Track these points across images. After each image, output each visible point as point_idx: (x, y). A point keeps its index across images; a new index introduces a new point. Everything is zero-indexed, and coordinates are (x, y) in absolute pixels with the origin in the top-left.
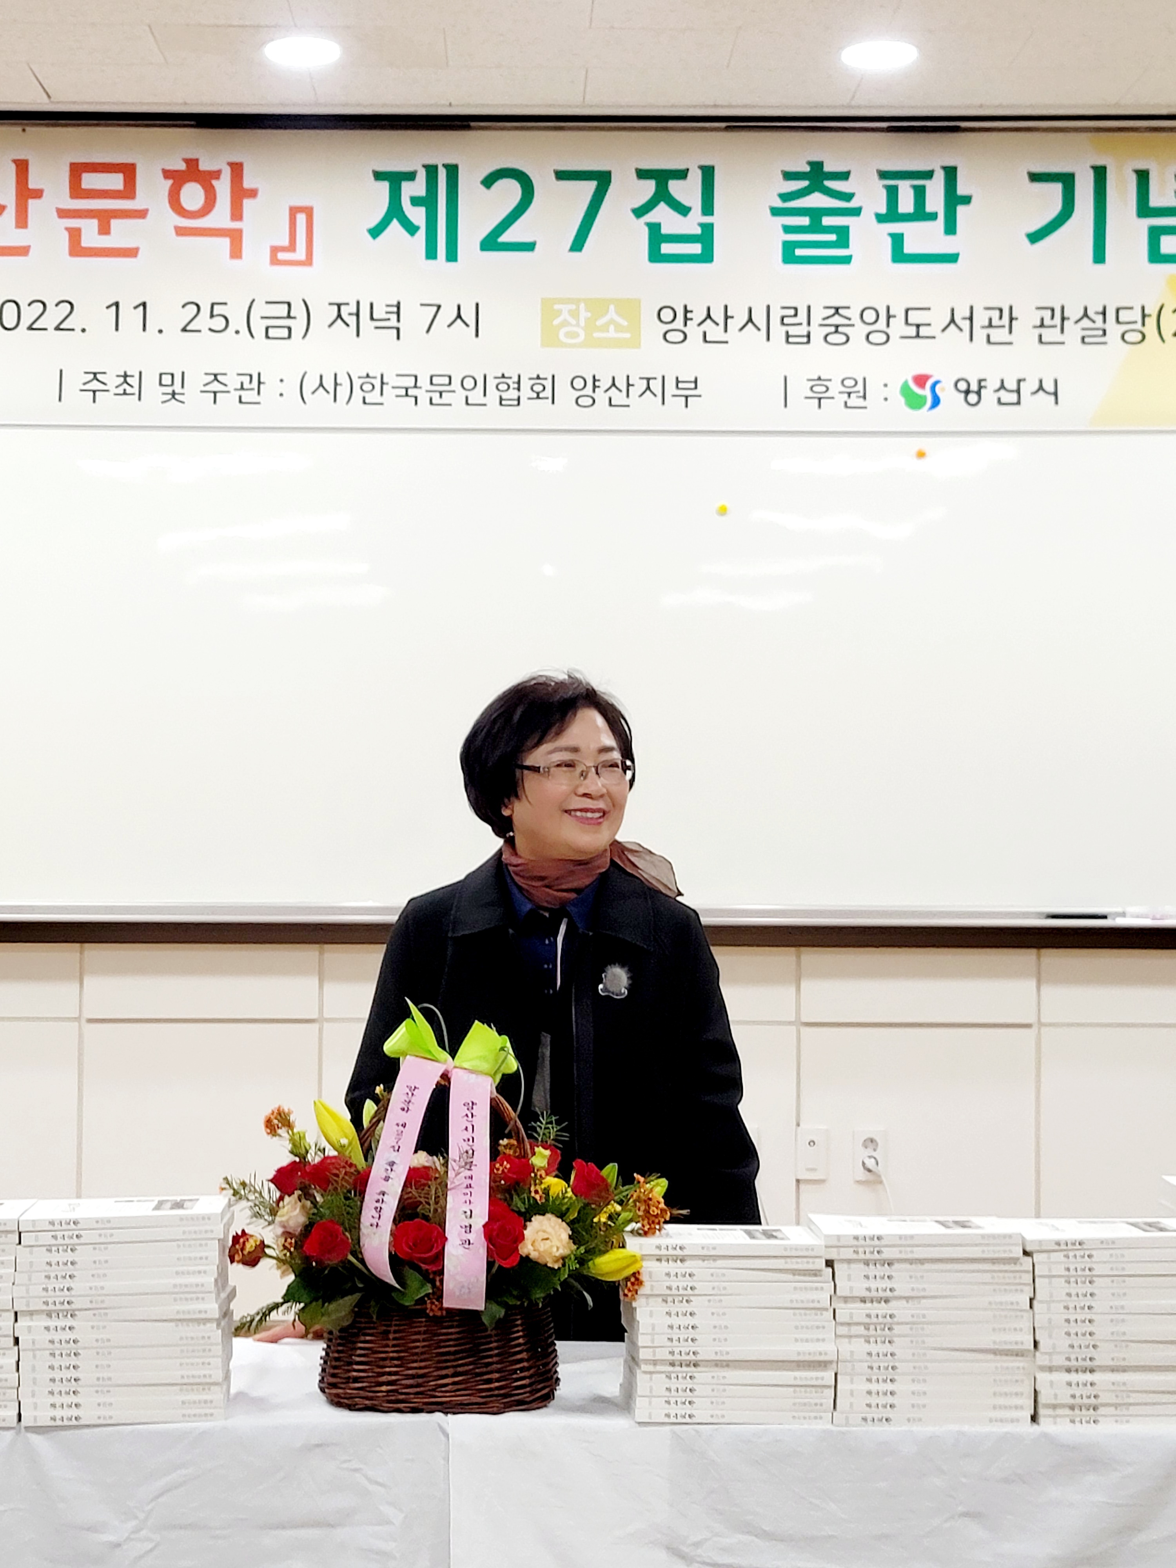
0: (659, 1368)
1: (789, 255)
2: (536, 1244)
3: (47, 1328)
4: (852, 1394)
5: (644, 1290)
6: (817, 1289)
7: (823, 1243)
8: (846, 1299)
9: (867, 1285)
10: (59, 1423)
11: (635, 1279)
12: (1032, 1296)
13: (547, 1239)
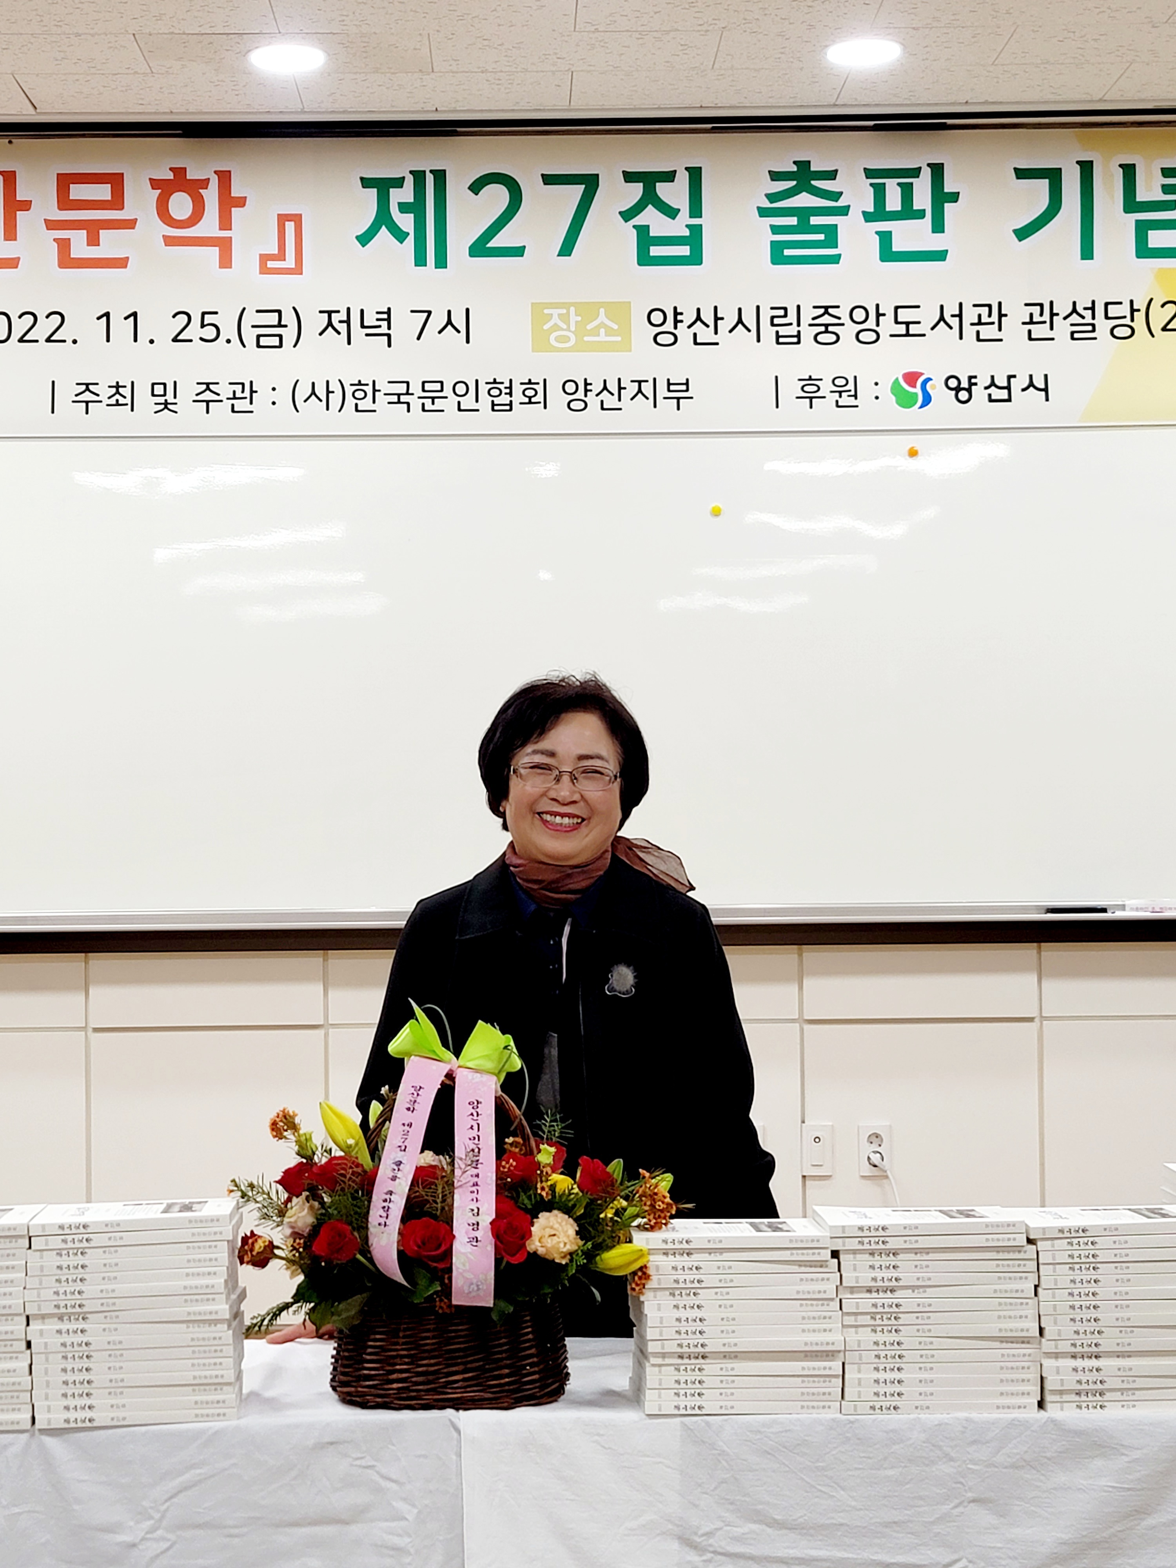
0: (668, 1361)
1: (778, 255)
2: (543, 1240)
3: (59, 1332)
4: (859, 1384)
5: (651, 1284)
6: (823, 1279)
7: (828, 1234)
8: (852, 1289)
9: (873, 1275)
10: (73, 1425)
11: (643, 1273)
12: (1037, 1283)
13: (554, 1235)
